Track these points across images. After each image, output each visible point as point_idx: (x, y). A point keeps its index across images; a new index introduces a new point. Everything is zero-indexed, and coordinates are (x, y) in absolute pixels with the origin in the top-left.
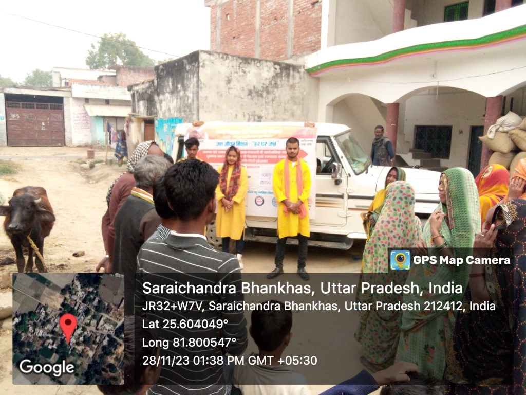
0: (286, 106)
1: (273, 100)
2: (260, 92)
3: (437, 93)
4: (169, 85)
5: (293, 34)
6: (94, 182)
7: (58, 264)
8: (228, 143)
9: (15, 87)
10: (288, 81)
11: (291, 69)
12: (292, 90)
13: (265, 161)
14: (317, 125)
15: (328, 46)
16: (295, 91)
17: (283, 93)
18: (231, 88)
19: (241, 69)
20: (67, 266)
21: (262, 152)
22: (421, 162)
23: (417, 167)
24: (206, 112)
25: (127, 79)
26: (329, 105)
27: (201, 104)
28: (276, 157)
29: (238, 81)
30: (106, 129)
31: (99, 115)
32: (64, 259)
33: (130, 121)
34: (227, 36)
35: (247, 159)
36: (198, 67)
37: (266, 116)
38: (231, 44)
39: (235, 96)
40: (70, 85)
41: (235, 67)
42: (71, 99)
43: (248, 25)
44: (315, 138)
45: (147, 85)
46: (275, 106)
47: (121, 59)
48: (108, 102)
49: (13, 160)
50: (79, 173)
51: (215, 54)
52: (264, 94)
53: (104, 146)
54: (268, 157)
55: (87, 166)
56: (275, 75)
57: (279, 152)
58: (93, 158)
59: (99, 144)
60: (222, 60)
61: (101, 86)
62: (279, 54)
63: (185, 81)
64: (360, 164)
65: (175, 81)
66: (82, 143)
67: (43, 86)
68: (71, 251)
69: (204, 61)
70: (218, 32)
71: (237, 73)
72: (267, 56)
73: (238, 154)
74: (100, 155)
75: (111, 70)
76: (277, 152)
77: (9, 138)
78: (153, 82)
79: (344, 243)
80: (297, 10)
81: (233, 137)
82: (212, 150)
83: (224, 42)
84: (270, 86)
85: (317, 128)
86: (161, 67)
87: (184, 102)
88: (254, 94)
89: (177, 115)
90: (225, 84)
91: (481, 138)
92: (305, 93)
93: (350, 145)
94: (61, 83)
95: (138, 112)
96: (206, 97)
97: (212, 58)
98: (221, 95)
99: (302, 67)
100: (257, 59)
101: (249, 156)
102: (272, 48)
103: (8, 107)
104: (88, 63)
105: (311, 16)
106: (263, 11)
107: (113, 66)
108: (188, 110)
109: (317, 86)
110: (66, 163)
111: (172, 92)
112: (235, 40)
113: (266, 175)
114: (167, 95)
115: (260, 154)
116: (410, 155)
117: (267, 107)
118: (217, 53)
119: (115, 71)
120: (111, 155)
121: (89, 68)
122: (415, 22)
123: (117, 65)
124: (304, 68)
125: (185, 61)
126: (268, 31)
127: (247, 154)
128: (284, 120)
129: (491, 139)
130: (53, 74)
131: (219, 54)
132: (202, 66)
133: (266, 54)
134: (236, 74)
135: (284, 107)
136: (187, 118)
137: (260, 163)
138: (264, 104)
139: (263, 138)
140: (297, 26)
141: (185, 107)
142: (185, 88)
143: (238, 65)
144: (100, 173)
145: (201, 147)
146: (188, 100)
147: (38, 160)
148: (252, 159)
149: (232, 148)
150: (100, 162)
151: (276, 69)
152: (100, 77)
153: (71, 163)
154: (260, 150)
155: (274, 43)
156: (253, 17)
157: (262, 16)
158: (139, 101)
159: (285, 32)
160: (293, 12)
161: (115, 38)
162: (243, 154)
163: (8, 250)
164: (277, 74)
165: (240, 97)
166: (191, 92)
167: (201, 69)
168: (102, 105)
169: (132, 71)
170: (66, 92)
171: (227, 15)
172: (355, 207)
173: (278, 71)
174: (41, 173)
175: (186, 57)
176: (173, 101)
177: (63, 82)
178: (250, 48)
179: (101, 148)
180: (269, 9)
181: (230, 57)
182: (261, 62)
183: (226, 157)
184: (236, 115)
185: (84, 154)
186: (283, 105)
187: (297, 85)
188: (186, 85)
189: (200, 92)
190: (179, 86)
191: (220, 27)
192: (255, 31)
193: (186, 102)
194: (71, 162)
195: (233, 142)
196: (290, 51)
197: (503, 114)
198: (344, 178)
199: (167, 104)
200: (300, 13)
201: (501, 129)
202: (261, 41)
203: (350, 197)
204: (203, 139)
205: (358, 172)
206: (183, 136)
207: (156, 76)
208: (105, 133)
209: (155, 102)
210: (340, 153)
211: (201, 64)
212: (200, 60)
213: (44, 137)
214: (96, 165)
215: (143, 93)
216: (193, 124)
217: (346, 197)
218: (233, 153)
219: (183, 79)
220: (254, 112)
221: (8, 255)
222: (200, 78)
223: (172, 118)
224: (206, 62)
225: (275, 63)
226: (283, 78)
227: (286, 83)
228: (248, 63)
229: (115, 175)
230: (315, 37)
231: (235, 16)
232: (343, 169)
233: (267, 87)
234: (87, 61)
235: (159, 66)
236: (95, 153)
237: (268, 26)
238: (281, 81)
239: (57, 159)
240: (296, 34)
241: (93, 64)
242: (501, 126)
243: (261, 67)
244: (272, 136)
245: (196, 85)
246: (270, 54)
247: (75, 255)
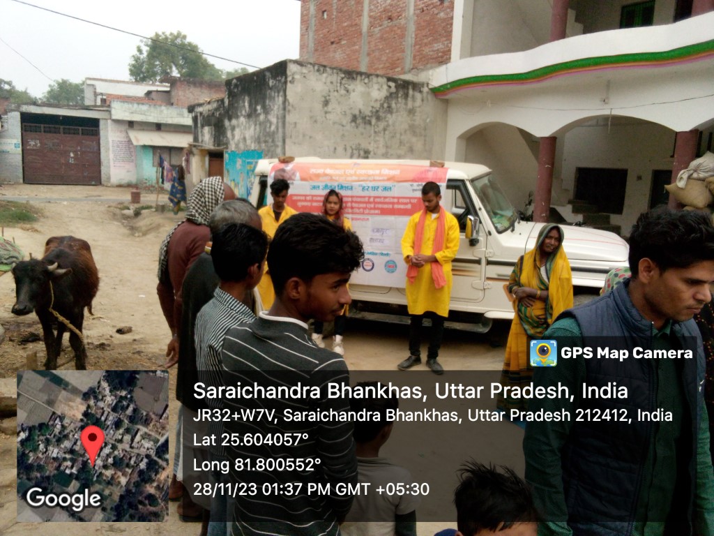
0: (402, 137)
1: (385, 130)
2: (367, 118)
3: (609, 123)
4: (244, 106)
5: (414, 39)
6: (141, 234)
7: (97, 343)
8: (326, 186)
9: (34, 103)
10: (406, 104)
11: (410, 87)
12: (411, 116)
13: (377, 212)
14: (447, 164)
15: (462, 56)
16: (415, 118)
17: (398, 120)
18: (330, 112)
19: (342, 87)
20: (109, 345)
21: (372, 200)
22: (584, 217)
23: (579, 224)
24: (295, 143)
25: (184, 96)
26: (461, 137)
27: (288, 134)
28: (391, 206)
29: (339, 103)
30: (156, 164)
31: (147, 144)
32: (105, 337)
33: (190, 152)
34: (322, 40)
35: (352, 208)
36: (286, 83)
37: (375, 150)
38: (329, 52)
39: (334, 123)
40: (108, 103)
41: (335, 84)
42: (109, 121)
43: (351, 26)
44: (444, 182)
45: (215, 105)
46: (387, 137)
47: (177, 69)
48: (158, 127)
49: (32, 202)
50: (120, 222)
51: (309, 66)
52: (374, 121)
53: (154, 187)
54: (380, 206)
55: (130, 212)
56: (388, 94)
57: (396, 200)
58: (138, 202)
59: (145, 183)
60: (317, 74)
61: (150, 105)
62: (393, 66)
63: (267, 101)
64: (503, 219)
65: (253, 101)
66: (124, 182)
67: (71, 104)
68: (114, 326)
69: (293, 74)
70: (311, 34)
71: (337, 91)
72: (378, 69)
73: (341, 200)
74: (148, 198)
75: (164, 84)
76: (392, 200)
77: (26, 173)
78: (222, 101)
79: (480, 325)
80: (420, 7)
81: (334, 178)
82: (306, 196)
83: (319, 48)
84: (381, 110)
85: (447, 169)
86: (235, 81)
87: (265, 129)
88: (359, 121)
89: (255, 147)
90: (321, 106)
91: (667, 187)
92: (428, 120)
93: (490, 191)
94: (95, 100)
95: (202, 141)
96: (295, 123)
97: (304, 70)
98: (316, 121)
99: (425, 85)
100: (365, 74)
101: (354, 205)
102: (384, 58)
103: (25, 131)
104: (132, 73)
105: (438, 16)
106: (372, 7)
107: (167, 78)
108: (270, 140)
109: (446, 111)
110: (103, 208)
111: (249, 116)
112: (334, 46)
113: (378, 230)
114: (242, 119)
115: (369, 202)
116: (570, 207)
117: (377, 138)
118: (311, 64)
119: (169, 85)
120: (164, 199)
121: (134, 80)
122: (580, 26)
123: (171, 77)
124: (428, 86)
125: (268, 74)
126: (378, 35)
127: (352, 202)
128: (399, 157)
129: (682, 189)
130: (85, 87)
131: (313, 65)
132: (290, 82)
133: (376, 67)
134: (336, 94)
135: (400, 139)
136: (269, 151)
137: (369, 214)
138: (373, 135)
139: (374, 180)
140: (419, 28)
141: (265, 136)
142: (266, 111)
143: (339, 81)
144: (148, 223)
145: (290, 191)
146: (270, 127)
147: (65, 203)
148: (359, 208)
149: (332, 192)
150: (148, 207)
151: (390, 87)
152: (149, 93)
153: (109, 209)
154: (370, 197)
155: (387, 51)
156: (360, 15)
157: (372, 14)
158: (203, 126)
159: (402, 36)
160: (415, 10)
161: (169, 40)
162: (346, 202)
163: (31, 322)
164: (391, 94)
165: (340, 124)
166: (276, 116)
167: (289, 85)
168: (151, 130)
169: (192, 86)
170: (103, 112)
171: (323, 12)
172: (496, 277)
173: (393, 89)
174: (70, 221)
175: (269, 69)
176: (249, 128)
177: (99, 98)
178: (354, 57)
179: (149, 189)
180: (381, 5)
181: (328, 69)
182: (371, 77)
183: (325, 205)
184: (335, 149)
185: (127, 197)
186: (398, 136)
187: (418, 109)
188: (268, 107)
189: (287, 116)
190: (259, 107)
191: (314, 28)
192: (361, 34)
193: (268, 130)
194: (109, 207)
195: (334, 185)
196: (408, 62)
197: (699, 155)
198: (482, 238)
199: (241, 132)
200: (423, 11)
201: (695, 175)
202: (369, 48)
203: (489, 263)
204: (294, 180)
205: (501, 229)
206: (266, 176)
207: (227, 93)
208: (155, 169)
209: (225, 128)
210: (477, 203)
211: (289, 79)
212: (289, 73)
213: (73, 172)
214: (144, 212)
215: (208, 116)
216: (280, 160)
217: (484, 262)
218: (334, 198)
219: (264, 98)
220: (359, 145)
221: (32, 330)
222: (288, 97)
223: (248, 151)
224: (297, 77)
225: (389, 79)
226: (400, 99)
227: (404, 106)
228: (353, 78)
229: (167, 227)
230: (444, 44)
231: (335, 14)
232: (481, 225)
233: (377, 111)
234: (131, 70)
235: (232, 80)
236: (141, 195)
237: (380, 28)
238: (396, 103)
239: (90, 202)
240: (418, 39)
241: (139, 75)
242: (695, 171)
243: (370, 83)
244: (385, 178)
245: (281, 106)
246: (381, 66)
247: (120, 331)
